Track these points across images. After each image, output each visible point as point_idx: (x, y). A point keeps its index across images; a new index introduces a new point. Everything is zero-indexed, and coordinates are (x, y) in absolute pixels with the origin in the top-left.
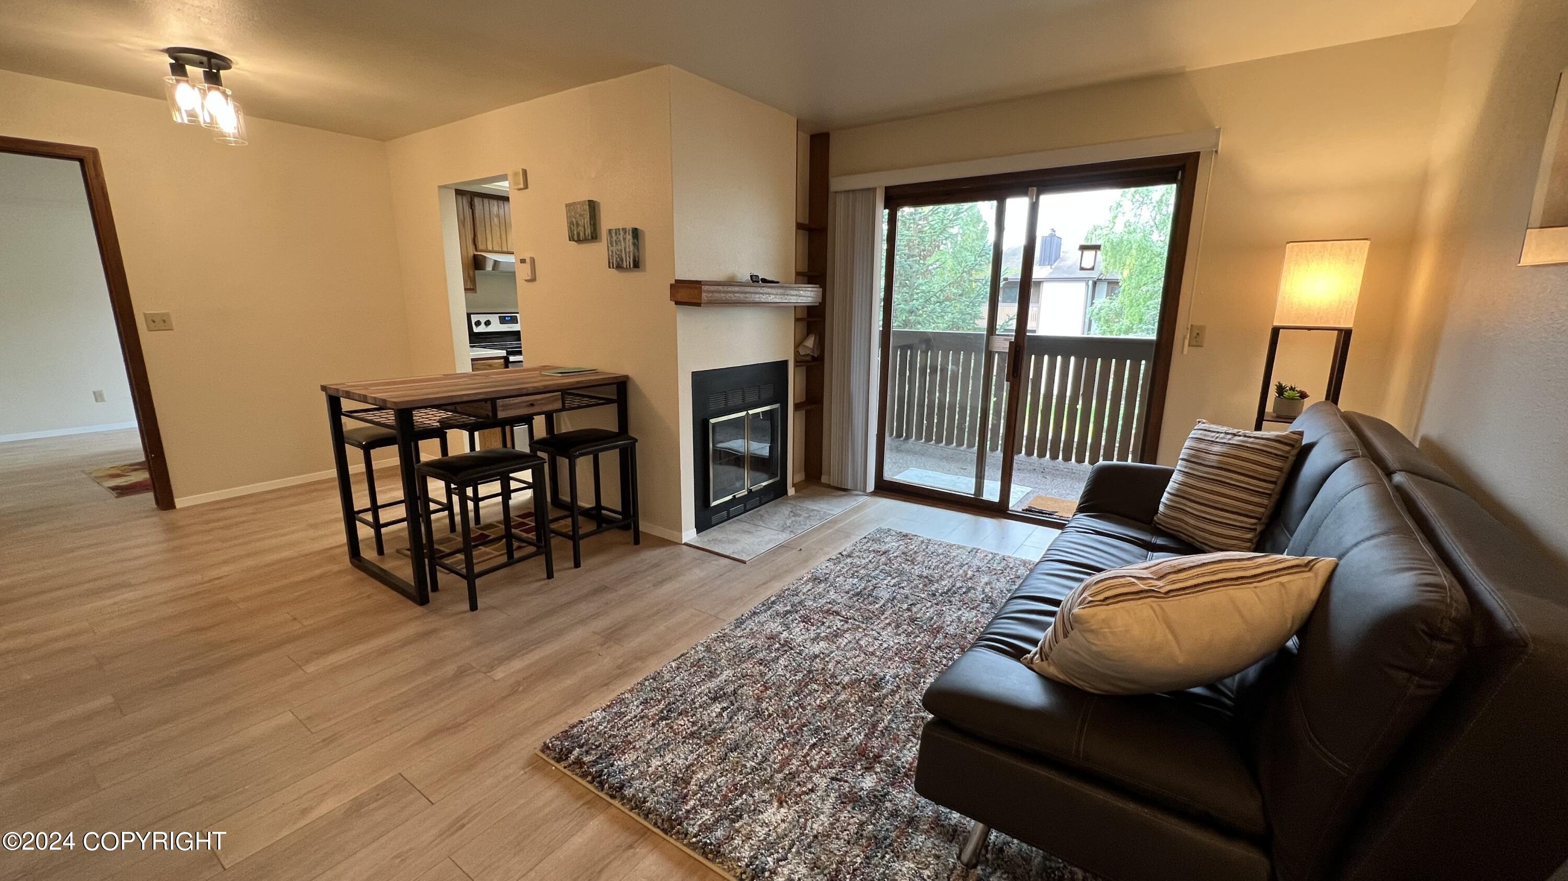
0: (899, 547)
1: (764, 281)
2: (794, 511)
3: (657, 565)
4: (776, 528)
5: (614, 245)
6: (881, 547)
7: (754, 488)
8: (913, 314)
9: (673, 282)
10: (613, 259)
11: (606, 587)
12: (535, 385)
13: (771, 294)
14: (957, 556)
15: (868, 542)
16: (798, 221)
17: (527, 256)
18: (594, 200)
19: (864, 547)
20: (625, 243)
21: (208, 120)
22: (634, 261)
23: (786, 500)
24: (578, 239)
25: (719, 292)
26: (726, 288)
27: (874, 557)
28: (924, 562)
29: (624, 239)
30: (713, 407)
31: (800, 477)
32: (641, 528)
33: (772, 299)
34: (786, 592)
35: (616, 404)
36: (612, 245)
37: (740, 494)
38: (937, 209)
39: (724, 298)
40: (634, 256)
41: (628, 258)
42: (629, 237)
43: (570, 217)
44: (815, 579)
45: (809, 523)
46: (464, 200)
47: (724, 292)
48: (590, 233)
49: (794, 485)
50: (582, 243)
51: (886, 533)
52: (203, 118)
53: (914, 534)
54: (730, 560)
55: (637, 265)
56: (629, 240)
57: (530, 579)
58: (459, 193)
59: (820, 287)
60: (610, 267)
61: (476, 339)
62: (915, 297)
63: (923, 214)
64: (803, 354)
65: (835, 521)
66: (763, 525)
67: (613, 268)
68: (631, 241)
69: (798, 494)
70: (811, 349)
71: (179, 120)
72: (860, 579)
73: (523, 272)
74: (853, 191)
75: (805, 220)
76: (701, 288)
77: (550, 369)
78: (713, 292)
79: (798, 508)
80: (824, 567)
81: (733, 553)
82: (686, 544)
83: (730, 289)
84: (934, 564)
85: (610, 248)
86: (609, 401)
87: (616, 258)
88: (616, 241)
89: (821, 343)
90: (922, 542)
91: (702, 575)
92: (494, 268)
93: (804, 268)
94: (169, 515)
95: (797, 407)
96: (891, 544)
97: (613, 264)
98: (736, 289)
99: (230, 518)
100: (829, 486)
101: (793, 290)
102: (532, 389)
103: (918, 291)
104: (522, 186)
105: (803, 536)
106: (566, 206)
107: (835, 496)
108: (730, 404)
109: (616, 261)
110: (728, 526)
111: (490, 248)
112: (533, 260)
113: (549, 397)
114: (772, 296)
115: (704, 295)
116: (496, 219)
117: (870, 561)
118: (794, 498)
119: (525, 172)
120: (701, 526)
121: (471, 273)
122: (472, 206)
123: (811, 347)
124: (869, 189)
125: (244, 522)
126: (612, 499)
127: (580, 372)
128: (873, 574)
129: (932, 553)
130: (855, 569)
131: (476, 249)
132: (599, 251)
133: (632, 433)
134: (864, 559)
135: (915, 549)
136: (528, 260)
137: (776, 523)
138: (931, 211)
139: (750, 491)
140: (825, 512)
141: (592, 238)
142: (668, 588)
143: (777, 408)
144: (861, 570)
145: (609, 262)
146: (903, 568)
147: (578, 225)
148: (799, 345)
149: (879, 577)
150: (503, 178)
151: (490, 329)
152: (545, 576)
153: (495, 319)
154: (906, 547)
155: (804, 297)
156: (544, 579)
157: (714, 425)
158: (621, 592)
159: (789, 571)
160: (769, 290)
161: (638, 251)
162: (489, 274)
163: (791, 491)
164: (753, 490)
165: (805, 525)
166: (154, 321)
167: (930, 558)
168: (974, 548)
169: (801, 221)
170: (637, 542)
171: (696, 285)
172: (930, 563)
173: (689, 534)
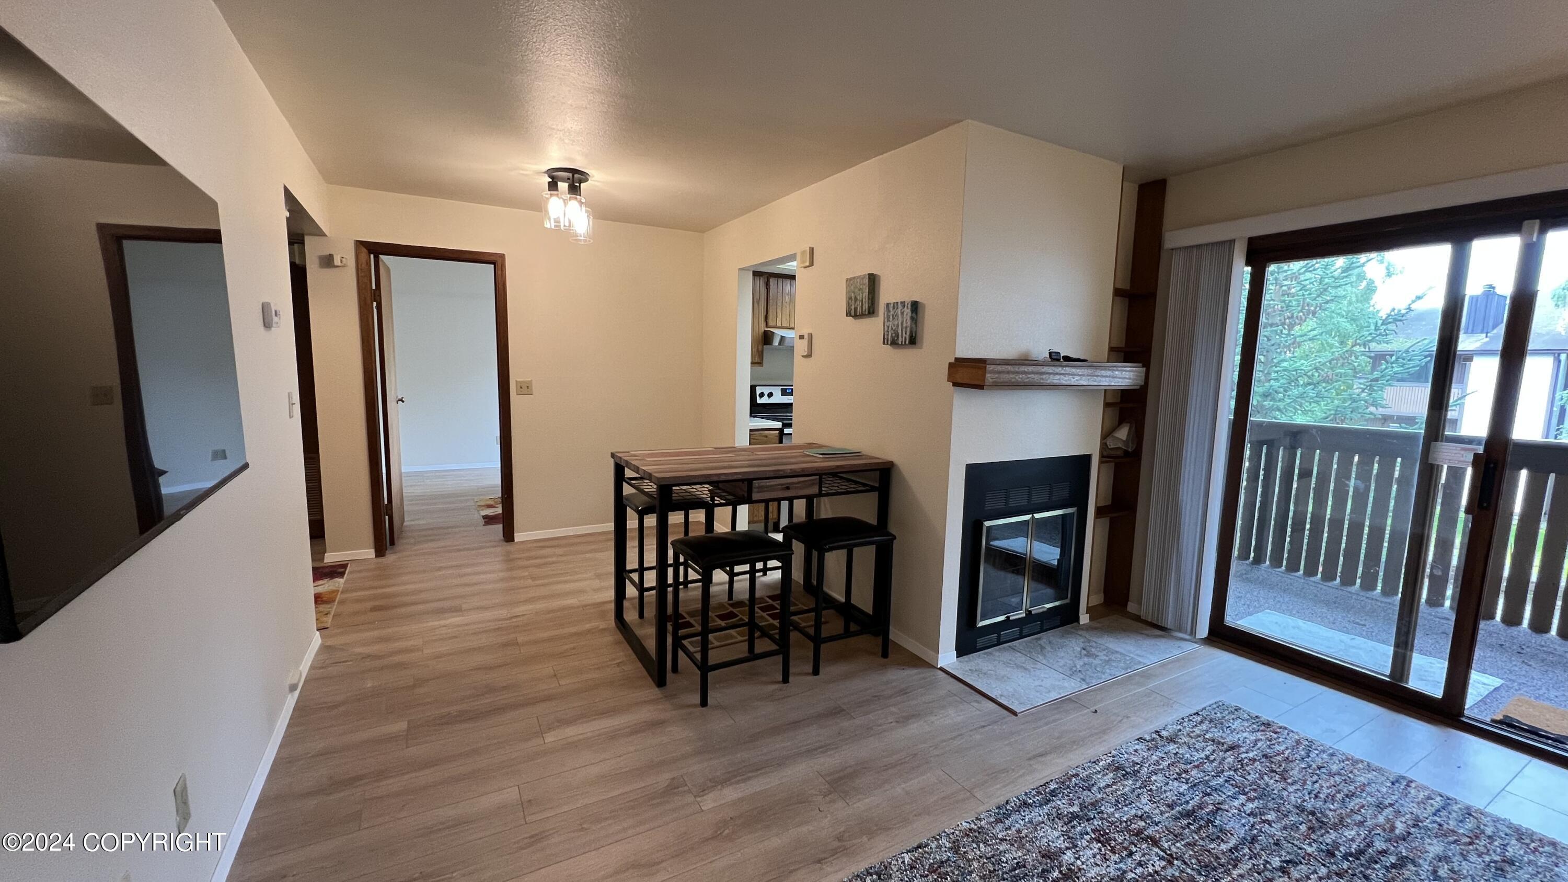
0: (1255, 745)
1: (1067, 359)
2: (1088, 648)
3: (904, 692)
4: (1060, 670)
5: (891, 320)
6: (1224, 735)
7: (1036, 610)
8: (1269, 398)
9: (953, 360)
10: (888, 335)
11: (844, 710)
12: (793, 467)
13: (1075, 375)
14: (1369, 784)
15: (1202, 722)
16: (1116, 286)
17: (805, 332)
18: (875, 273)
19: (1197, 731)
20: (903, 318)
21: (567, 224)
22: (911, 336)
23: (1077, 630)
24: (853, 313)
25: (1008, 372)
26: (1016, 368)
27: (1214, 751)
28: (1304, 783)
29: (902, 313)
30: (989, 506)
31: (1097, 599)
32: (891, 637)
33: (1074, 381)
34: (1074, 779)
35: (877, 493)
36: (888, 320)
37: (1015, 616)
38: (1313, 265)
39: (1013, 380)
40: (911, 332)
41: (904, 333)
42: (908, 311)
43: (849, 292)
44: (1118, 768)
45: (1108, 671)
46: (761, 280)
47: (1013, 373)
48: (867, 307)
49: (1089, 610)
50: (859, 319)
51: (1232, 713)
52: (564, 223)
53: (1281, 724)
54: (997, 706)
55: (913, 341)
56: (907, 314)
57: (764, 679)
58: (756, 274)
59: (1143, 367)
60: (884, 343)
61: (756, 409)
62: (1273, 375)
63: (1289, 273)
64: (1112, 447)
65: (1146, 675)
66: (1044, 662)
67: (888, 344)
68: (910, 315)
69: (1095, 624)
70: (1124, 441)
71: (549, 227)
72: (1192, 787)
73: (800, 347)
74: (1199, 246)
75: (1126, 286)
76: (986, 367)
77: (816, 448)
78: (999, 372)
79: (1094, 644)
80: (1131, 750)
81: (1001, 696)
82: (942, 669)
83: (1023, 369)
84: (1325, 791)
85: (886, 323)
86: (873, 489)
87: (892, 334)
88: (893, 315)
89: (1138, 435)
90: (1298, 742)
91: (959, 719)
92: (780, 344)
93: (1120, 342)
94: (509, 547)
95: (1099, 512)
96: (1241, 733)
97: (888, 340)
98: (1030, 369)
99: (545, 557)
100: (1137, 618)
101: (1106, 370)
102: (789, 471)
103: (1278, 368)
104: (807, 264)
105: (1100, 689)
106: (847, 281)
107: (1148, 635)
108: (1012, 504)
109: (892, 336)
110: (997, 654)
111: (779, 324)
112: (811, 336)
113: (803, 482)
114: (1077, 378)
115: (988, 375)
116: (787, 297)
117: (1207, 757)
118: (1087, 628)
119: (812, 250)
120: (964, 648)
121: (760, 348)
122: (767, 285)
123: (1124, 438)
124: (1223, 243)
125: (553, 563)
126: (864, 599)
127: (843, 455)
128: (1213, 783)
129: (1319, 768)
130: (1183, 766)
131: (767, 326)
132: (875, 326)
133: (892, 529)
134: (1197, 750)
135: (1287, 752)
136: (806, 337)
137: (1062, 663)
138: (1303, 267)
139: (1029, 613)
140: (1132, 658)
141: (869, 313)
142: (915, 728)
143: (1072, 514)
144: (1192, 769)
145: (884, 338)
146: (1267, 785)
147: (856, 299)
148: (1108, 436)
149: (1225, 791)
150: (792, 258)
151: (772, 400)
152: (780, 679)
153: (777, 391)
154: (1269, 747)
155: (1120, 378)
156: (778, 682)
157: (989, 528)
158: (858, 722)
159: (1077, 743)
160: (1073, 370)
161: (916, 326)
162: (776, 349)
163: (1084, 619)
164: (1033, 612)
165: (1104, 673)
166: (521, 388)
167: (1315, 778)
168: (1404, 778)
169: (1119, 286)
170: (885, 655)
171: (980, 364)
172: (1317, 785)
173: (947, 656)
